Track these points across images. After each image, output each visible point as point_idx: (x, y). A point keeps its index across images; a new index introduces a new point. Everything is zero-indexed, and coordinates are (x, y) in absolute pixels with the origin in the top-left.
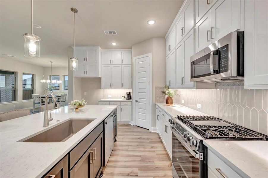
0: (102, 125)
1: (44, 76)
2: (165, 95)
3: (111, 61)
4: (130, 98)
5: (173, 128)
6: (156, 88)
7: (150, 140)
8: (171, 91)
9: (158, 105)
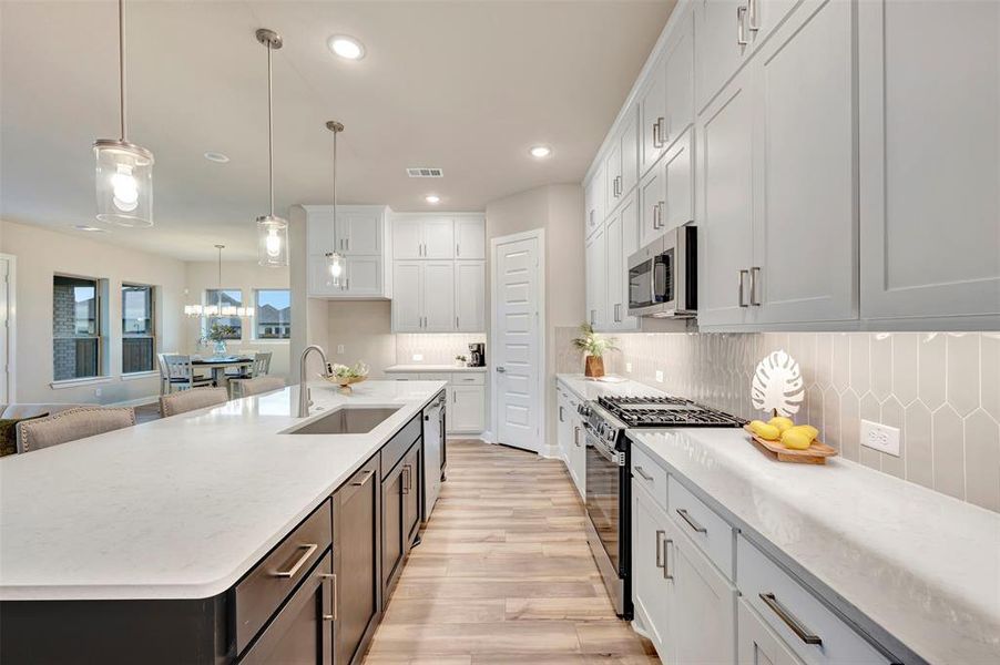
0: (417, 422)
1: (187, 291)
2: (582, 353)
3: (422, 249)
4: (482, 363)
5: (586, 425)
6: (557, 330)
7: (539, 477)
8: (599, 339)
9: (563, 379)
